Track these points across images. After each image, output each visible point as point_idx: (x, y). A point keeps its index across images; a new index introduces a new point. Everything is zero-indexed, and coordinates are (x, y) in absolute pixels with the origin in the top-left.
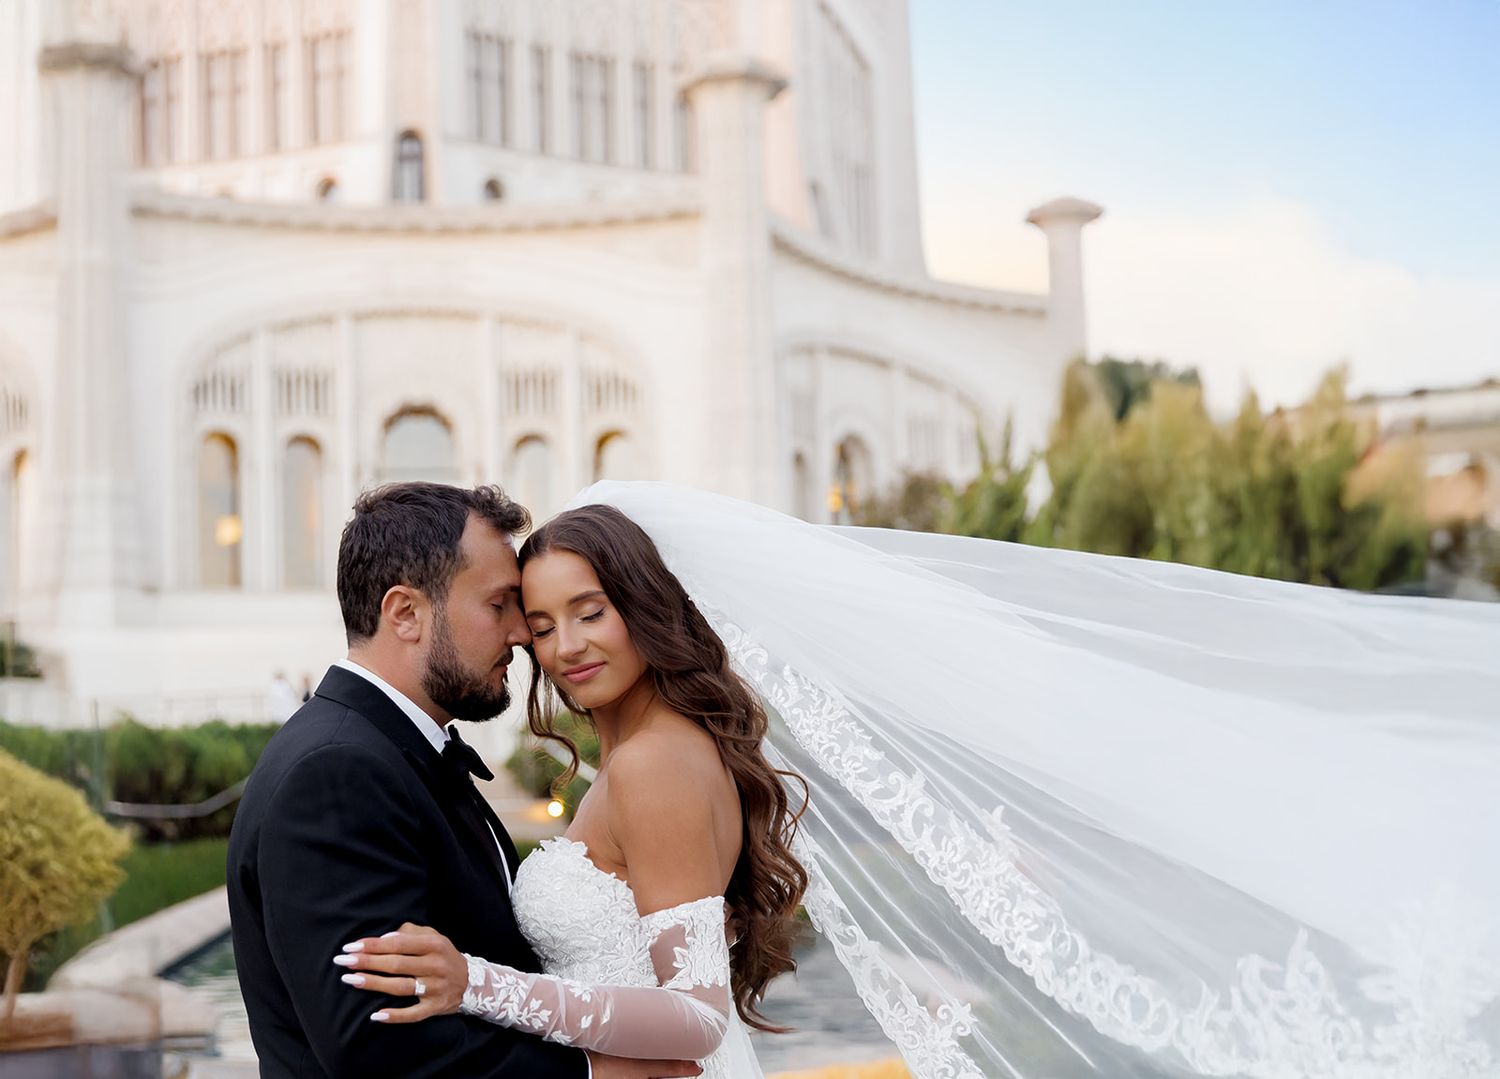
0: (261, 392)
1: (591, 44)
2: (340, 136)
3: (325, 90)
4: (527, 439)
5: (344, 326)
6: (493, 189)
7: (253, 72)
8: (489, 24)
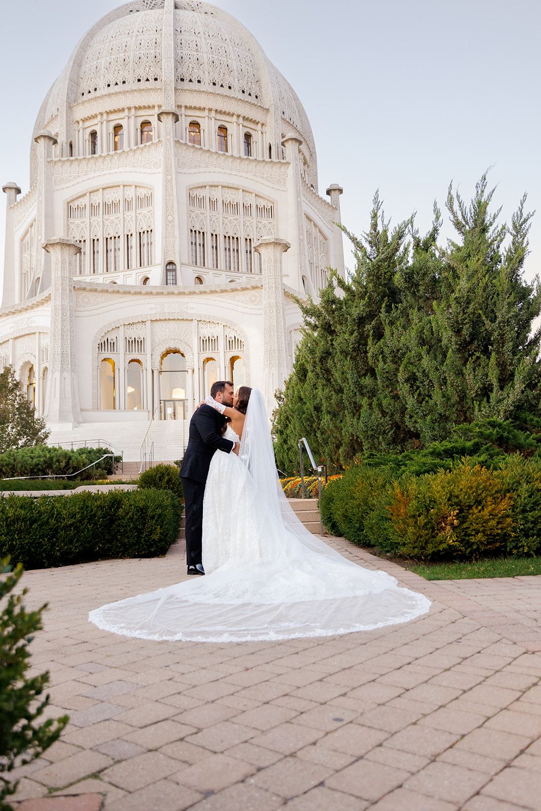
0: (121, 345)
1: (231, 234)
2: (150, 263)
3: (145, 249)
4: (208, 359)
5: (148, 323)
6: (199, 279)
7: (122, 243)
8: (198, 229)
